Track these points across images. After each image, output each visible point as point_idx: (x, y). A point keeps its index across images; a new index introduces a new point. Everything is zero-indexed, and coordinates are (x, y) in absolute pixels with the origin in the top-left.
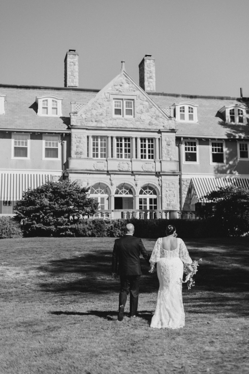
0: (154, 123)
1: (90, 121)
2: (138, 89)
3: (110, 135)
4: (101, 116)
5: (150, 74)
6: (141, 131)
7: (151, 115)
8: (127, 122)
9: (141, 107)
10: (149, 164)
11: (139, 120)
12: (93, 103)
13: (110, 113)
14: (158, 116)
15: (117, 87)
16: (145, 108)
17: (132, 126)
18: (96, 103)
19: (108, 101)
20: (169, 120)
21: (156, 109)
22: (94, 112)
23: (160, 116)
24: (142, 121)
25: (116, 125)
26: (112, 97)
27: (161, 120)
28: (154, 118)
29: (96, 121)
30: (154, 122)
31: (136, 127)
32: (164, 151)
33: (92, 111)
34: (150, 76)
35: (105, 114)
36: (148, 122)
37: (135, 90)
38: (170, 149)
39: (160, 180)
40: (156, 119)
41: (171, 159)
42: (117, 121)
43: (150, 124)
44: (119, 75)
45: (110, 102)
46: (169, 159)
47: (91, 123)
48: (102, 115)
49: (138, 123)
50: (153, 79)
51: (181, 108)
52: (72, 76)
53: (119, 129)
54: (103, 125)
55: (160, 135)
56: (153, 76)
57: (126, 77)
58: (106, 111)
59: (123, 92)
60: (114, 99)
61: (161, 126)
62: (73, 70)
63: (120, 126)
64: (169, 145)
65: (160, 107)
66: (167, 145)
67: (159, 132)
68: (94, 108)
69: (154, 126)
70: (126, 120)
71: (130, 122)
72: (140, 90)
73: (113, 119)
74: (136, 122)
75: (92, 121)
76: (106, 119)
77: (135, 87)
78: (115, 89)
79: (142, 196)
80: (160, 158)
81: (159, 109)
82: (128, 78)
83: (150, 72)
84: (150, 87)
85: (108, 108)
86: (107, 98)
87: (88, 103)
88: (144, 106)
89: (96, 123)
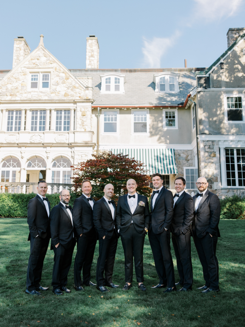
0: (69, 94)
1: (4, 95)
2: (56, 62)
3: (23, 108)
4: (16, 90)
5: (91, 53)
6: (55, 103)
7: (67, 87)
8: (42, 94)
9: (57, 79)
10: (62, 136)
11: (54, 92)
12: (9, 77)
13: (25, 86)
14: (75, 87)
15: (34, 61)
16: (61, 80)
17: (46, 98)
18: (12, 77)
19: (24, 75)
20: (85, 90)
21: (72, 80)
22: (9, 86)
23: (76, 87)
24: (57, 93)
25: (31, 98)
26: (28, 71)
27: (77, 90)
28: (71, 89)
29: (10, 95)
30: (70, 92)
31: (51, 99)
32: (79, 121)
33: (7, 85)
34: (92, 55)
35: (20, 88)
36: (63, 93)
37: (52, 62)
38: (84, 119)
39: (72, 152)
40: (72, 90)
41: (85, 130)
42: (32, 93)
43: (66, 95)
44: (37, 49)
45: (26, 76)
46: (83, 130)
47: (5, 97)
48: (17, 88)
49: (53, 95)
50: (94, 57)
51: (107, 79)
52: (17, 60)
53: (32, 101)
54: (17, 98)
55: (75, 105)
56: (94, 55)
57: (44, 51)
58: (22, 85)
59: (40, 66)
60: (30, 73)
61: (77, 96)
62: (19, 55)
63: (35, 98)
64: (84, 116)
65: (77, 78)
66: (82, 115)
67: (75, 102)
68: (9, 83)
69: (69, 97)
70: (41, 92)
71: (45, 94)
72: (57, 63)
73: (28, 92)
74: (51, 94)
75: (7, 95)
76: (21, 92)
77: (52, 59)
78: (32, 62)
79: (56, 169)
80: (74, 129)
81: (76, 80)
82: (45, 52)
83: (92, 51)
84: (92, 65)
85: (24, 81)
86: (23, 72)
87: (3, 78)
88: (60, 77)
89: (11, 96)
